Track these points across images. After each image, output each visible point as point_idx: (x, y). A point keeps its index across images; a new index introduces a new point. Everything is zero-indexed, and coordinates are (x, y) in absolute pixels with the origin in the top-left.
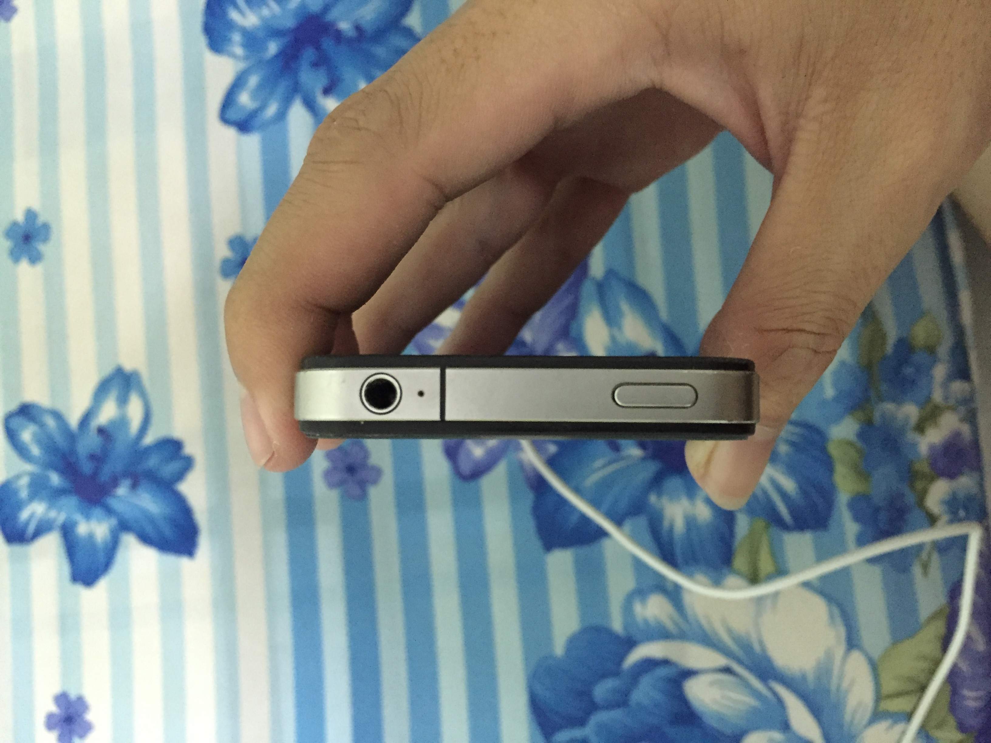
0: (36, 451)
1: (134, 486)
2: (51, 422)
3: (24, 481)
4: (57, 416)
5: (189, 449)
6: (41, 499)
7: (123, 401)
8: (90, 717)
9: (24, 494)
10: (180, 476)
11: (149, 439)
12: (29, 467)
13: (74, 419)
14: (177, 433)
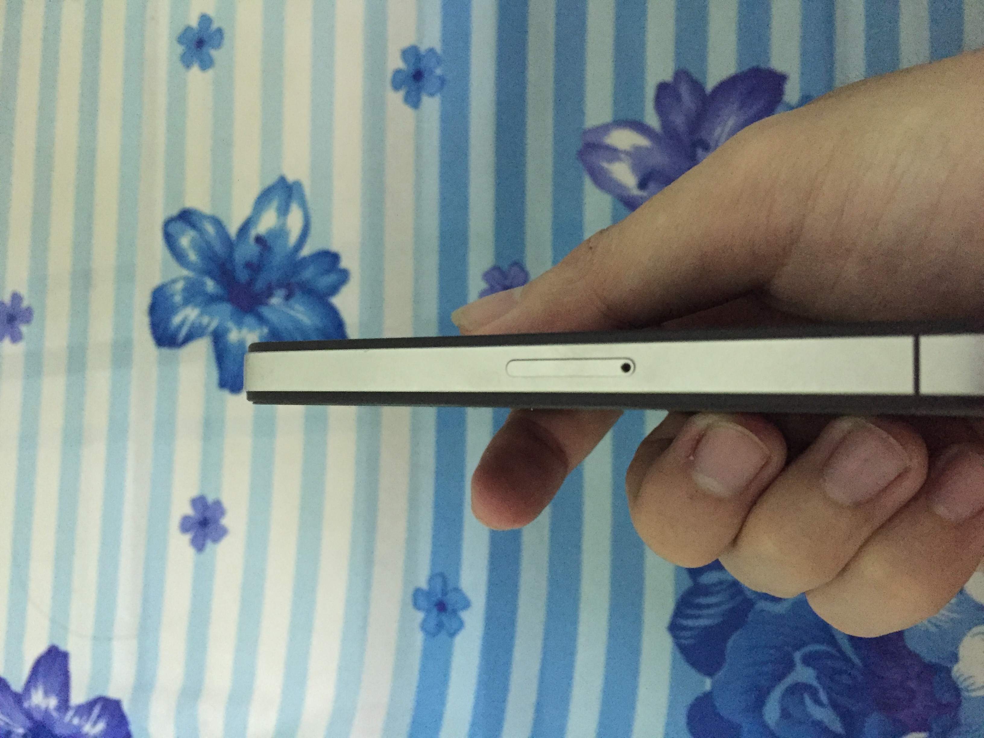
0: (193, 257)
1: (288, 297)
2: (210, 229)
3: (180, 286)
4: (217, 223)
5: (344, 263)
6: (196, 306)
7: (284, 211)
8: (225, 521)
9: (178, 299)
10: (334, 289)
11: (306, 251)
12: (185, 272)
13: (233, 229)
14: (335, 247)
